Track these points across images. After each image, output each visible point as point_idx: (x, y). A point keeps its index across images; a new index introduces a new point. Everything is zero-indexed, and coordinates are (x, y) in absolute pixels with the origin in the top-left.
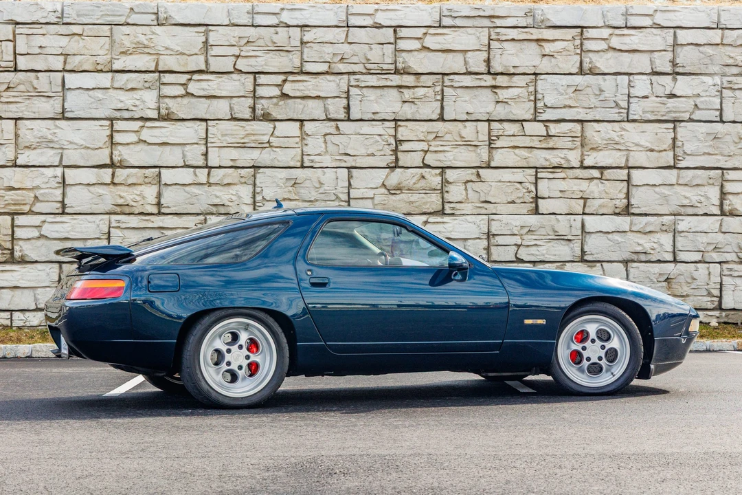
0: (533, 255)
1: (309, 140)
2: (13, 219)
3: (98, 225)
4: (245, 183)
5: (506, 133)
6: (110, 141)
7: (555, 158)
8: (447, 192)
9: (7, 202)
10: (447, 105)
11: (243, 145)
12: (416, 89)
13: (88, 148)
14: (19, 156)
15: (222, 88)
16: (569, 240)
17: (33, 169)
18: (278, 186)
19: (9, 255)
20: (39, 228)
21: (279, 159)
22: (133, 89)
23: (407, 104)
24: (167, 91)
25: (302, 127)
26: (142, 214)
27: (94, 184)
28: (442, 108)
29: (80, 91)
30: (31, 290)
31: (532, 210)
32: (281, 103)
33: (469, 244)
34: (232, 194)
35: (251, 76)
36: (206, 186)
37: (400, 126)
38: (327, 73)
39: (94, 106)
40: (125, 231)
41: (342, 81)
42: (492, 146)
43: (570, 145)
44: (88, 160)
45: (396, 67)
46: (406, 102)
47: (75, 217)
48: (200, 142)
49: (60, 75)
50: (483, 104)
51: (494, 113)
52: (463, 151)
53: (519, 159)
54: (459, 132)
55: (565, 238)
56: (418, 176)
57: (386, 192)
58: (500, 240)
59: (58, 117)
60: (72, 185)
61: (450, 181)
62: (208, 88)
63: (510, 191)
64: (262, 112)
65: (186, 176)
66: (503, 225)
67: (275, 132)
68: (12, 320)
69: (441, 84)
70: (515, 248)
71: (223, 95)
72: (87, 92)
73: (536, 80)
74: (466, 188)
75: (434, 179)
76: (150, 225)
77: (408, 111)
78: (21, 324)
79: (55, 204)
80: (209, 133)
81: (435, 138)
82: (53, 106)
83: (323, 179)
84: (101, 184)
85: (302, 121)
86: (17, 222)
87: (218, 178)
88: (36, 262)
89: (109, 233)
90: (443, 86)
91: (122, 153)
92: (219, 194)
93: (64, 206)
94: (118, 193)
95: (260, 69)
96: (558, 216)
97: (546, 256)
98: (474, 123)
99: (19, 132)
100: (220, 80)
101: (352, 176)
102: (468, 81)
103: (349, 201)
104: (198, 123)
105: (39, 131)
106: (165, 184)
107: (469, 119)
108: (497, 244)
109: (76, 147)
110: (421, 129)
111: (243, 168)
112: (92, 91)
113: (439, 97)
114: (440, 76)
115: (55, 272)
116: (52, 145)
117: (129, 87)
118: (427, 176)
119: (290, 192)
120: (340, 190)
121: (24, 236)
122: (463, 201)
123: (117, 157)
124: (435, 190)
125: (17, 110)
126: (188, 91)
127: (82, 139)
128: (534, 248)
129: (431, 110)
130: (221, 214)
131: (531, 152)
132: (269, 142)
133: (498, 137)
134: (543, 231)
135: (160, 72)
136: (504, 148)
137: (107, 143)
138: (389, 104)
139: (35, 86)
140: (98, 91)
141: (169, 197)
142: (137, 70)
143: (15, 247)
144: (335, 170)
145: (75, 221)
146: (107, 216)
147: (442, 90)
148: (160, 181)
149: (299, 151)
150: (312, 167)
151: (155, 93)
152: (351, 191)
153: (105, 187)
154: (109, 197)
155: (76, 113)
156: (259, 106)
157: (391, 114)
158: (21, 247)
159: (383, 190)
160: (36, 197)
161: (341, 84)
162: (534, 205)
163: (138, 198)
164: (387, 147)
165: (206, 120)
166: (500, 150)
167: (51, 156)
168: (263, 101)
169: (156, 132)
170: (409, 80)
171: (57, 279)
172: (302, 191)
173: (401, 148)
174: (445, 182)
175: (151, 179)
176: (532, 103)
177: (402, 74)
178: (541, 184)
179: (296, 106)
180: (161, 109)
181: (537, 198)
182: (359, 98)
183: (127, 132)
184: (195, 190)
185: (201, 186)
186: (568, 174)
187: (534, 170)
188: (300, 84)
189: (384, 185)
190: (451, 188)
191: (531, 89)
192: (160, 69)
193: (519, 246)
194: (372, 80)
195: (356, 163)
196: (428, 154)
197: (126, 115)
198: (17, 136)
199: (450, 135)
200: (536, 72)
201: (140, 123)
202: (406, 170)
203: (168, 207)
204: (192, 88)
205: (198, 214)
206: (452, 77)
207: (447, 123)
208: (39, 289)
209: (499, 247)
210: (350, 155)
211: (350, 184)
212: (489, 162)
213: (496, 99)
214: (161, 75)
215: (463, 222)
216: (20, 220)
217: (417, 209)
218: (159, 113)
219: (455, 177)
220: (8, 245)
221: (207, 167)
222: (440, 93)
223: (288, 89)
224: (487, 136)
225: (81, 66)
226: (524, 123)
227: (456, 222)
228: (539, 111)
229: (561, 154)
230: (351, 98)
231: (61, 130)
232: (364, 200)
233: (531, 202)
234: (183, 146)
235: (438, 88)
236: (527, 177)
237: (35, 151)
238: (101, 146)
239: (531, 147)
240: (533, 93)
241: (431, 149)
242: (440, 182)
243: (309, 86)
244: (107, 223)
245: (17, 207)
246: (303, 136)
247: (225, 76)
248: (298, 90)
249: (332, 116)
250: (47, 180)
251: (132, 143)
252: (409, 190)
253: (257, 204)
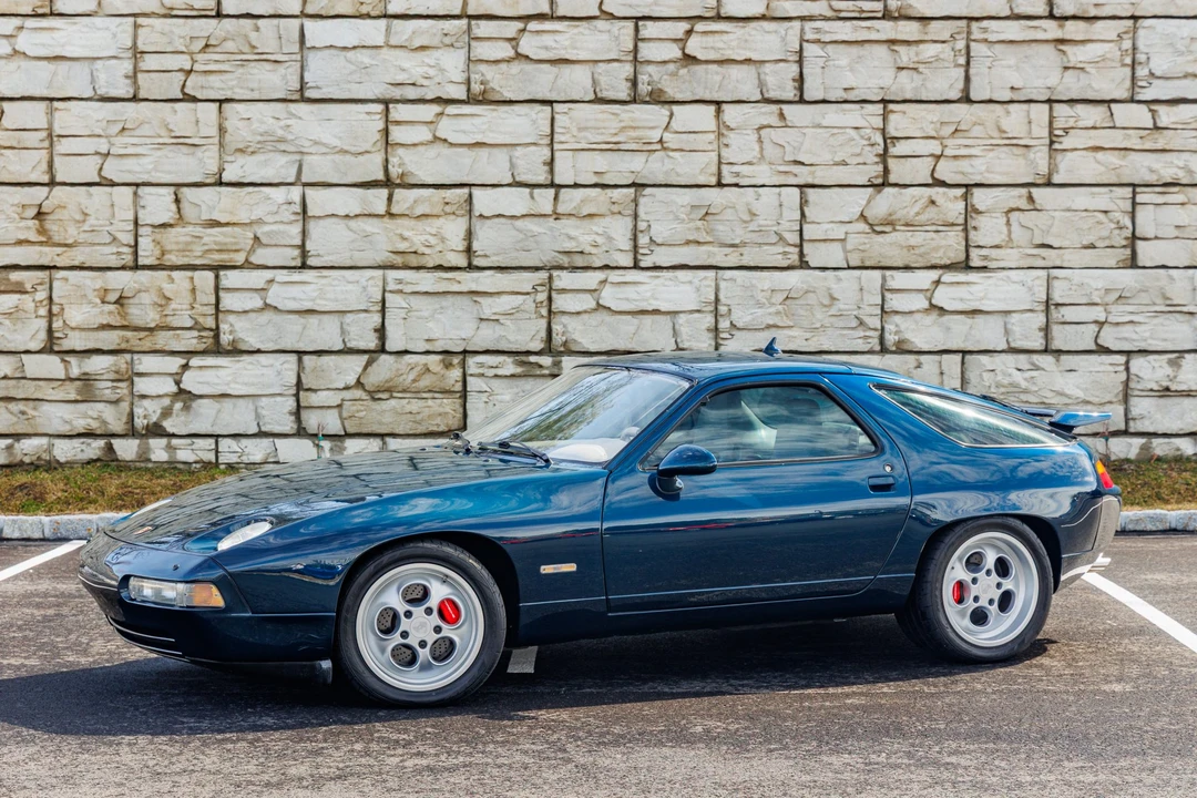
0: (1126, 339)
1: (732, 138)
2: (217, 277)
3: (364, 288)
4: (620, 213)
5: (1080, 124)
6: (384, 142)
7: (1167, 168)
8: (975, 228)
9: (206, 248)
10: (977, 74)
11: (615, 147)
12: (922, 46)
13: (346, 152)
14: (226, 166)
15: (578, 45)
16: (1191, 313)
17: (251, 189)
18: (677, 218)
19: (211, 340)
20: (262, 293)
21: (678, 170)
22: (423, 48)
23: (904, 72)
24: (482, 51)
25: (719, 112)
26: (440, 268)
27: (356, 216)
28: (967, 79)
29: (333, 51)
30: (250, 400)
31: (1124, 260)
32: (683, 71)
33: (1013, 321)
34: (597, 234)
35: (630, 25)
36: (551, 219)
37: (892, 111)
38: (763, 18)
39: (356, 77)
40: (412, 298)
41: (790, 32)
42: (1056, 146)
43: (1193, 144)
44: (346, 174)
45: (885, 6)
46: (903, 68)
47: (325, 272)
48: (541, 142)
49: (296, 23)
50: (1039, 72)
51: (1059, 88)
52: (1003, 156)
53: (1103, 169)
54: (998, 121)
55: (1185, 309)
56: (924, 201)
57: (867, 228)
58: (1069, 314)
59: (293, 98)
60: (319, 217)
61: (981, 208)
62: (554, 45)
63: (1086, 227)
64: (650, 88)
65: (516, 201)
66: (1074, 288)
67: (673, 124)
68: (217, 452)
69: (965, 35)
70: (1095, 328)
71: (581, 58)
72: (344, 53)
73: (1135, 29)
74: (1008, 221)
75: (951, 204)
76: (456, 288)
77: (907, 85)
78: (233, 459)
79: (289, 250)
80: (556, 125)
81: (954, 133)
82: (284, 77)
83: (757, 207)
84: (370, 215)
85: (718, 103)
86: (225, 283)
87: (574, 204)
88: (258, 351)
89: (384, 301)
90: (968, 40)
91: (404, 161)
92: (573, 233)
93: (304, 254)
94: (399, 232)
95: (646, 12)
96: (1171, 271)
97: (1150, 341)
98: (1025, 106)
99: (227, 124)
100: (576, 31)
101: (806, 201)
102: (1013, 30)
103: (801, 246)
104: (538, 107)
105: (262, 122)
106: (481, 215)
107: (1015, 99)
108: (1063, 320)
109: (324, 150)
110: (930, 117)
111: (616, 186)
112: (353, 52)
113: (962, 61)
114: (963, 23)
115: (292, 370)
116: (282, 147)
117: (417, 44)
118: (940, 201)
119: (698, 229)
120: (785, 225)
121: (237, 306)
122: (1003, 244)
123: (396, 168)
124: (953, 225)
125: (223, 86)
126: (520, 50)
127: (335, 137)
128: (1129, 328)
129: (949, 82)
130: (578, 268)
131: (1124, 157)
132: (661, 141)
133: (1066, 131)
134: (1144, 298)
135: (471, 17)
136: (1076, 149)
137: (379, 144)
138: (873, 72)
139: (254, 43)
140: (364, 51)
141: (489, 241)
142: (430, 13)
143: (222, 326)
144: (778, 190)
145: (324, 281)
146: (380, 272)
147: (968, 47)
148: (470, 211)
149: (714, 156)
150: (736, 185)
151: (461, 55)
152: (805, 227)
153: (375, 220)
154: (382, 239)
155: (324, 90)
156: (644, 77)
157: (876, 91)
158: (231, 325)
159: (862, 226)
160: (256, 238)
161: (788, 37)
162: (1128, 251)
163: (433, 241)
164: (869, 148)
165: (550, 103)
166: (1069, 154)
167: (282, 167)
168: (650, 69)
169: (465, 124)
170: (908, 30)
171: (294, 381)
172: (721, 228)
173: (893, 151)
174: (971, 211)
175: (455, 207)
176: (1128, 71)
177: (895, 19)
178: (1141, 213)
179: (710, 76)
180: (473, 85)
181: (1134, 237)
182: (821, 62)
183: (413, 124)
184: (531, 226)
185: (542, 219)
186: (1190, 195)
187: (1130, 189)
188: (717, 37)
189: (862, 215)
190: (979, 221)
191: (1127, 44)
192: (471, 11)
193: (1101, 324)
194: (844, 30)
195: (814, 178)
196: (942, 161)
197: (412, 93)
198: (222, 130)
199: (981, 128)
200: (1137, 14)
201: (436, 108)
202: (903, 191)
203: (486, 256)
204: (528, 45)
205: (537, 269)
206: (985, 23)
207: (976, 105)
208: (264, 399)
209: (1067, 327)
210: (803, 164)
211: (803, 215)
212: (1050, 174)
213: (1062, 62)
214: (473, 22)
215: (1001, 282)
216: (230, 278)
217: (920, 259)
218: (469, 90)
219: (989, 202)
220: (210, 322)
221: (552, 185)
222: (963, 52)
223: (693, 46)
224: (1047, 130)
225: (333, 7)
226: (1113, 106)
227: (990, 281)
228: (1140, 84)
229: (1179, 160)
230: (805, 63)
231: (298, 121)
232: (828, 244)
233: (1124, 247)
234: (510, 148)
235: (961, 44)
236: (1118, 201)
237: (253, 157)
238: (369, 149)
239: (1126, 149)
240: (1130, 52)
241: (948, 152)
242: (963, 212)
243: (731, 41)
244: (381, 284)
245: (224, 256)
246: (722, 130)
247: (584, 23)
248: (712, 48)
249: (772, 95)
250: (275, 209)
251: (422, 144)
252: (907, 225)
253: (641, 251)
